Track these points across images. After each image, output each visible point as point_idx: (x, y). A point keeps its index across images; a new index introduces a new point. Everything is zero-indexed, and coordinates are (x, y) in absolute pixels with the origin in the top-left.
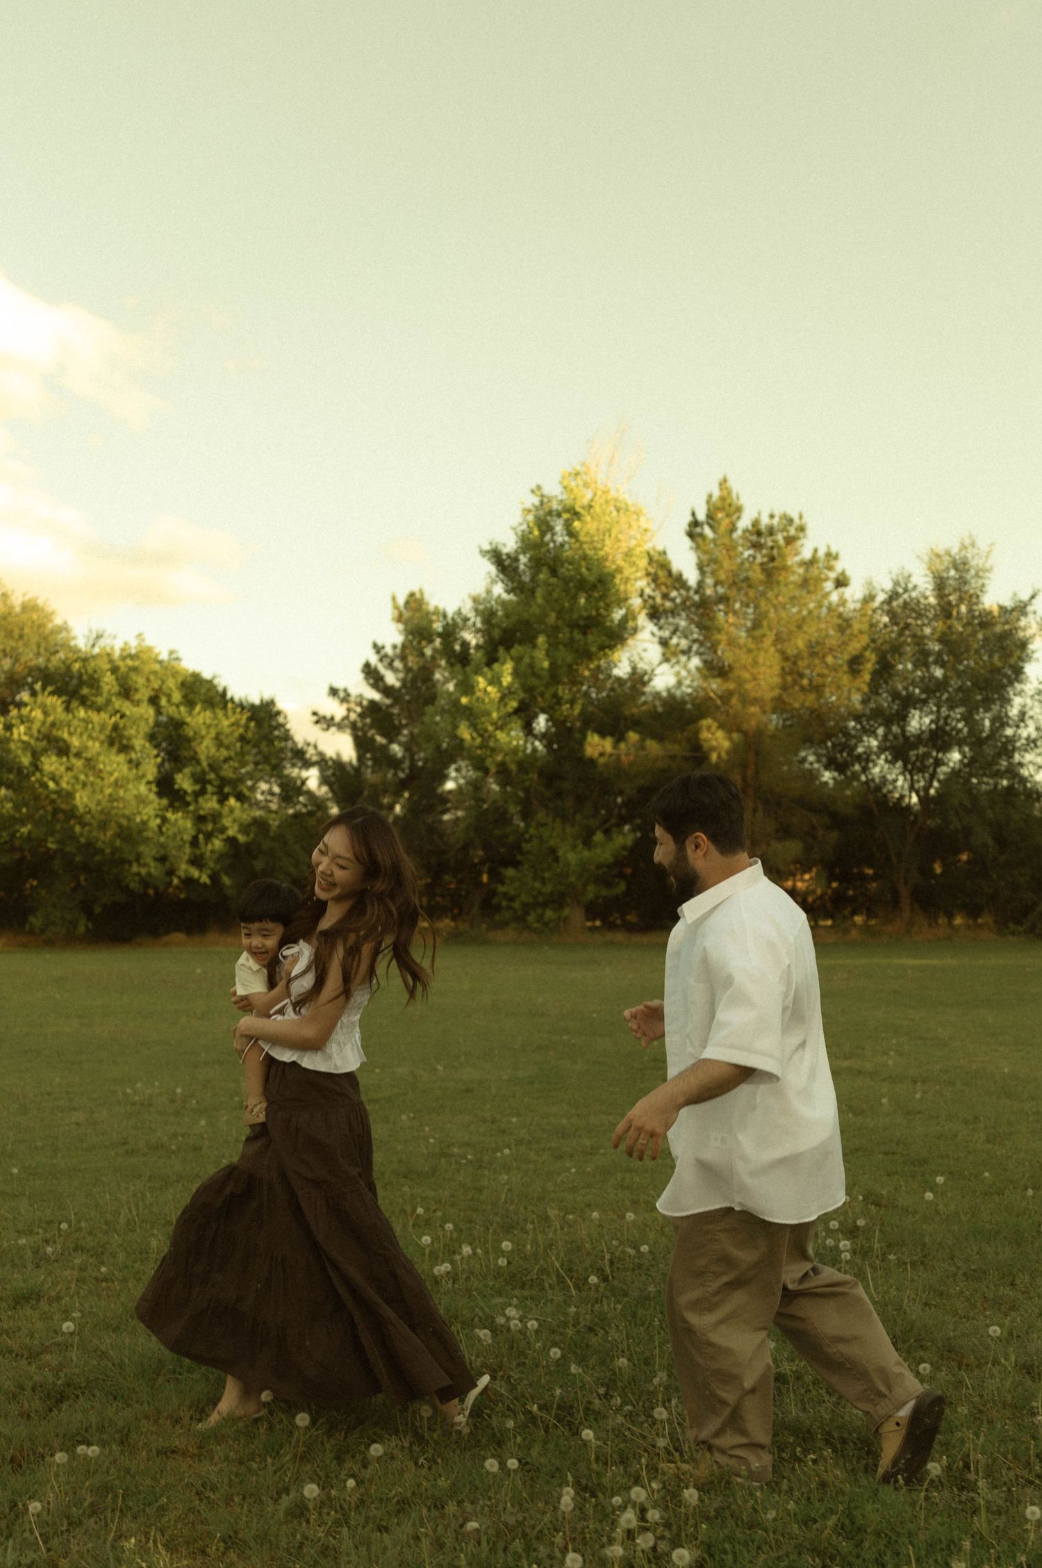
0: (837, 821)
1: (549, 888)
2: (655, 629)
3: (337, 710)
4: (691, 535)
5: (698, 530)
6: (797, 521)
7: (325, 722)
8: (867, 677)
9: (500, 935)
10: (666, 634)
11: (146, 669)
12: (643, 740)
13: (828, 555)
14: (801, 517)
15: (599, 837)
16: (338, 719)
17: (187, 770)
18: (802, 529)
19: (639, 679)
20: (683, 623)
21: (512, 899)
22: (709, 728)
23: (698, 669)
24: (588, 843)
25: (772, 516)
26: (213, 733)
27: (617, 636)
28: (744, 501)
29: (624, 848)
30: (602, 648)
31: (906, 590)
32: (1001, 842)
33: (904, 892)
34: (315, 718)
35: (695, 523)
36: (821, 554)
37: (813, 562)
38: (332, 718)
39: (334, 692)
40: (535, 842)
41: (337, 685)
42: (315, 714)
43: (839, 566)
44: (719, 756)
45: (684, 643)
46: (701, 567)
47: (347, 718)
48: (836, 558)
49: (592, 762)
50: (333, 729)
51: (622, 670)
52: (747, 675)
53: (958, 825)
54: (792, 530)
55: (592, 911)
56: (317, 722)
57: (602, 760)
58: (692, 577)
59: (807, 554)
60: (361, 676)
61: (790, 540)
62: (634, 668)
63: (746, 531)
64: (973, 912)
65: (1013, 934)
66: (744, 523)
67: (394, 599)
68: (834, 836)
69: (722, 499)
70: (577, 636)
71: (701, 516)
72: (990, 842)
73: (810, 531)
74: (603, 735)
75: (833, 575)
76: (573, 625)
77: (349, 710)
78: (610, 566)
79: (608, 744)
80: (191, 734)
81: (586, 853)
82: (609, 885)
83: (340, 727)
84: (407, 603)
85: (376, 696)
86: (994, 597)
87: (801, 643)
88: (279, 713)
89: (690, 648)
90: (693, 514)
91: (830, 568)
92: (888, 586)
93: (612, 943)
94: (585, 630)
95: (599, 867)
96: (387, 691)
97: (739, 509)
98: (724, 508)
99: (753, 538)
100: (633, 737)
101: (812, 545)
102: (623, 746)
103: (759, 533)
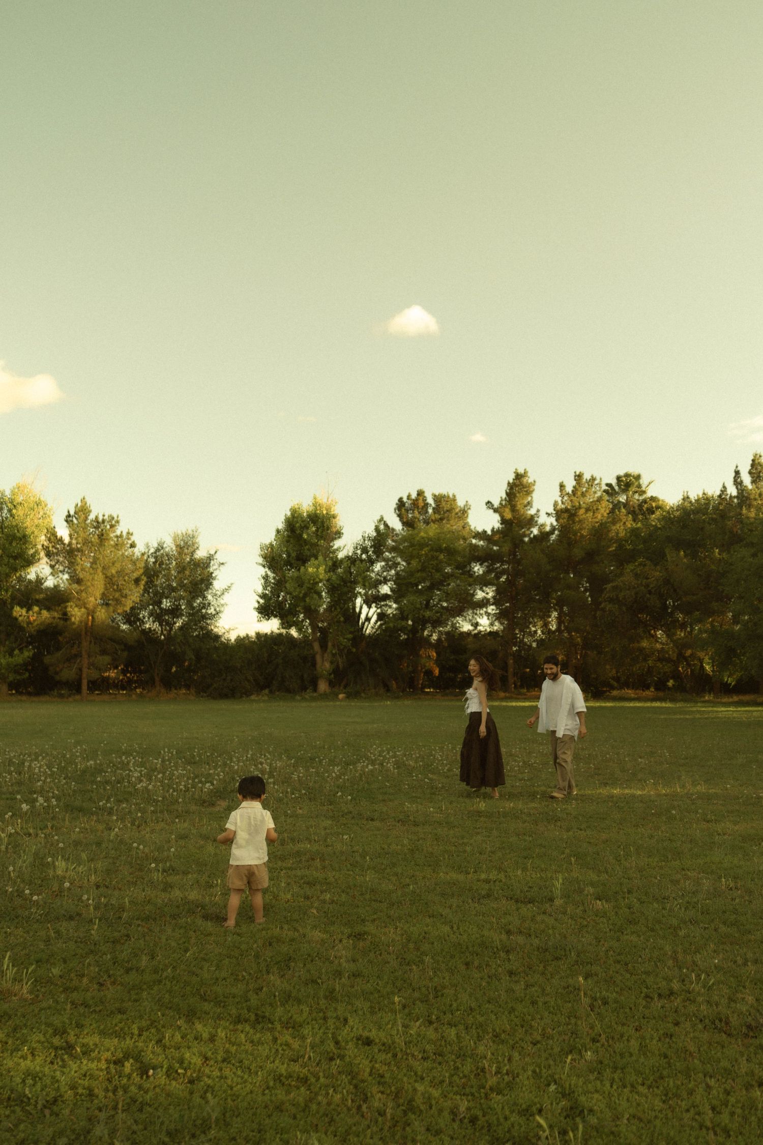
0: (127, 647)
2: (48, 561)
4: (66, 521)
5: (71, 519)
6: (116, 518)
8: (142, 587)
10: (53, 563)
12: (41, 610)
13: (128, 533)
14: (118, 517)
15: (16, 652)
18: (118, 522)
19: (39, 581)
20: (61, 559)
22: (71, 606)
23: (67, 579)
24: (11, 654)
25: (104, 516)
27: (30, 562)
28: (92, 508)
29: (28, 657)
30: (22, 567)
31: (162, 548)
32: (198, 658)
33: (157, 679)
35: (69, 516)
36: (124, 534)
37: (121, 536)
43: (133, 538)
44: (76, 619)
45: (61, 568)
46: (70, 536)
48: (132, 534)
49: (16, 619)
51: (32, 576)
52: (89, 584)
53: (180, 650)
54: (113, 522)
55: (11, 686)
57: (20, 619)
58: (67, 540)
59: (118, 533)
61: (112, 526)
62: (38, 576)
63: (92, 521)
64: (188, 687)
65: (202, 697)
66: (92, 517)
68: (126, 654)
69: (82, 507)
70: (12, 561)
71: (72, 513)
72: (193, 657)
73: (121, 523)
74: (22, 607)
75: (130, 542)
76: (9, 556)
78: (28, 532)
79: (24, 611)
81: (10, 659)
82: (20, 674)
86: (201, 554)
87: (114, 571)
89: (64, 571)
90: (69, 512)
91: (129, 539)
92: (156, 545)
93: (21, 700)
94: (15, 558)
95: (15, 666)
97: (90, 511)
98: (83, 510)
99: (95, 524)
100: (36, 609)
101: (121, 529)
102: (31, 613)
103: (98, 522)
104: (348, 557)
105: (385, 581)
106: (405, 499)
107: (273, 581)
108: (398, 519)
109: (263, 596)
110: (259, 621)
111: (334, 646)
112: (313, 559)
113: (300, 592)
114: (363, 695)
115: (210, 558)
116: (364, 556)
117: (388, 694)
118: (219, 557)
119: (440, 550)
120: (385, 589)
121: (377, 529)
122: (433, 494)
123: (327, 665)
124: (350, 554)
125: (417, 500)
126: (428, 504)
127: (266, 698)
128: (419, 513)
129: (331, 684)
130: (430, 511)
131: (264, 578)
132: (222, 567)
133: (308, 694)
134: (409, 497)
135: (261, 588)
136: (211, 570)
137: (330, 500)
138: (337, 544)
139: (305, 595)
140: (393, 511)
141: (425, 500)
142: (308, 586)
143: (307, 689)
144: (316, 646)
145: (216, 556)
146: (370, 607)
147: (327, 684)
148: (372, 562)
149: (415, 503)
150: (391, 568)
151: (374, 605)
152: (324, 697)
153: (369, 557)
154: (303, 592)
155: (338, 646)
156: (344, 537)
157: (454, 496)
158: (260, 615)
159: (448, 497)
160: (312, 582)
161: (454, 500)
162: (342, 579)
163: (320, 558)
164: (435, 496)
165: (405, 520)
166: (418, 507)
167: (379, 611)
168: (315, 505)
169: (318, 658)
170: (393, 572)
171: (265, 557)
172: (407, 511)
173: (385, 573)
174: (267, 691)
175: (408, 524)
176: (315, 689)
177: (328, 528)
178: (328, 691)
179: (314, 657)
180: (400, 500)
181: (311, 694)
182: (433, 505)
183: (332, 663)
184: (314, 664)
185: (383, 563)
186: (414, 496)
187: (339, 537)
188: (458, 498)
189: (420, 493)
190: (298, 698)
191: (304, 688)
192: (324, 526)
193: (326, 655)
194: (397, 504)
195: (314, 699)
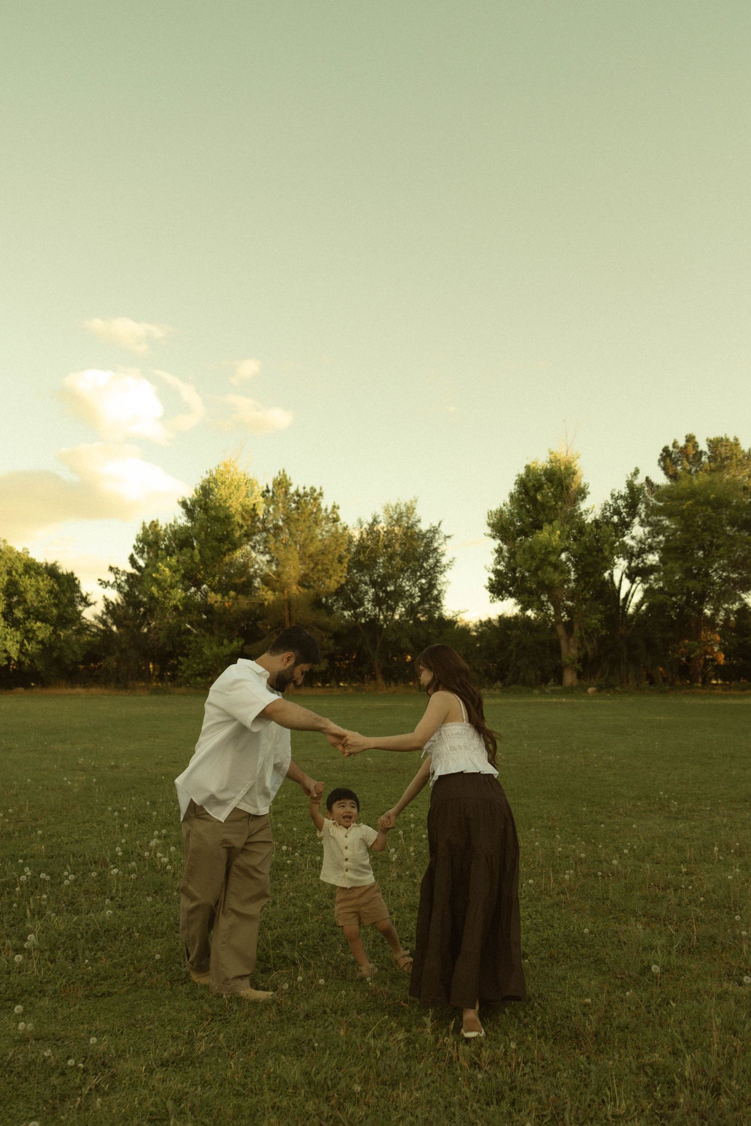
1: (201, 667)
3: (111, 578)
4: (265, 496)
5: (268, 494)
6: (318, 491)
7: (104, 584)
8: (346, 565)
9: (178, 690)
11: (5, 557)
12: (238, 595)
13: (334, 507)
14: (321, 489)
15: (225, 642)
16: (111, 582)
17: (21, 607)
18: (321, 494)
19: (248, 564)
20: (259, 539)
21: (184, 673)
22: (263, 589)
23: (266, 561)
24: (221, 645)
25: (304, 488)
26: (33, 589)
27: (235, 544)
28: (292, 481)
29: (238, 647)
30: (229, 550)
31: (376, 524)
33: (377, 671)
34: (100, 582)
35: (267, 491)
36: (329, 508)
37: (325, 510)
38: (108, 582)
39: (111, 569)
40: (194, 644)
41: (113, 566)
42: (99, 580)
44: (269, 603)
47: (116, 582)
48: (338, 508)
49: (210, 605)
50: (109, 588)
54: (314, 496)
56: (101, 584)
57: (216, 605)
59: (322, 507)
60: (128, 561)
61: (315, 499)
62: (245, 560)
63: (292, 495)
66: (292, 490)
67: (144, 523)
69: (281, 480)
70: (215, 544)
71: (271, 488)
73: (325, 495)
74: (216, 594)
76: (215, 539)
77: (116, 578)
79: (219, 597)
80: (22, 589)
83: (112, 586)
84: (150, 526)
85: (134, 571)
86: (424, 527)
87: (314, 549)
88: (76, 579)
89: (263, 551)
90: (267, 487)
91: (333, 513)
92: (370, 521)
95: (225, 656)
96: (139, 568)
97: (291, 485)
98: (282, 483)
99: (296, 498)
100: (232, 593)
101: (326, 503)
102: (226, 598)
103: (298, 495)
104: (596, 522)
105: (651, 549)
106: (671, 449)
107: (506, 554)
108: (662, 472)
109: (497, 572)
110: (492, 601)
111: (580, 629)
112: (545, 523)
113: (531, 565)
114: (618, 688)
115: (434, 531)
116: (616, 519)
117: (652, 688)
118: (444, 530)
119: (708, 502)
120: (653, 559)
121: (630, 485)
122: (707, 440)
123: (574, 651)
124: (598, 517)
125: (686, 447)
126: (701, 452)
127: (498, 692)
128: (690, 463)
129: (580, 676)
130: (704, 459)
131: (497, 551)
132: (448, 541)
133: (551, 686)
134: (675, 445)
135: (492, 562)
136: (436, 545)
137: (569, 454)
138: (583, 506)
139: (538, 568)
140: (657, 463)
141: (696, 445)
142: (540, 556)
143: (549, 681)
144: (561, 630)
145: (442, 528)
146: (633, 582)
147: (575, 675)
148: (628, 526)
149: (683, 451)
150: (658, 534)
151: (638, 579)
152: (570, 691)
153: (622, 520)
154: (534, 564)
155: (585, 630)
156: (588, 496)
157: (736, 439)
158: (492, 595)
159: (727, 440)
160: (543, 551)
161: (737, 444)
162: (587, 548)
163: (555, 523)
164: (711, 441)
165: (671, 473)
166: (687, 457)
167: (646, 586)
168: (551, 461)
169: (563, 644)
170: (661, 538)
171: (492, 526)
172: (675, 463)
173: (649, 540)
174: (499, 684)
175: (673, 477)
176: (560, 680)
177: (568, 488)
178: (576, 683)
179: (558, 642)
180: (666, 450)
181: (553, 688)
182: (709, 453)
183: (579, 649)
184: (559, 652)
185: (647, 529)
186: (682, 443)
187: (584, 497)
188: (741, 441)
189: (690, 439)
190: (536, 692)
191: (545, 680)
192: (562, 486)
193: (572, 640)
194: (661, 455)
195: (554, 693)
